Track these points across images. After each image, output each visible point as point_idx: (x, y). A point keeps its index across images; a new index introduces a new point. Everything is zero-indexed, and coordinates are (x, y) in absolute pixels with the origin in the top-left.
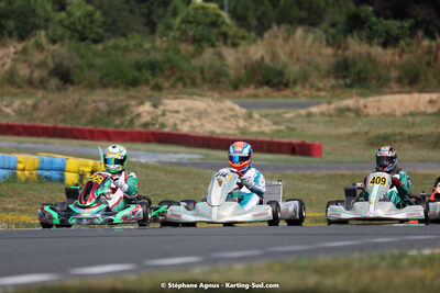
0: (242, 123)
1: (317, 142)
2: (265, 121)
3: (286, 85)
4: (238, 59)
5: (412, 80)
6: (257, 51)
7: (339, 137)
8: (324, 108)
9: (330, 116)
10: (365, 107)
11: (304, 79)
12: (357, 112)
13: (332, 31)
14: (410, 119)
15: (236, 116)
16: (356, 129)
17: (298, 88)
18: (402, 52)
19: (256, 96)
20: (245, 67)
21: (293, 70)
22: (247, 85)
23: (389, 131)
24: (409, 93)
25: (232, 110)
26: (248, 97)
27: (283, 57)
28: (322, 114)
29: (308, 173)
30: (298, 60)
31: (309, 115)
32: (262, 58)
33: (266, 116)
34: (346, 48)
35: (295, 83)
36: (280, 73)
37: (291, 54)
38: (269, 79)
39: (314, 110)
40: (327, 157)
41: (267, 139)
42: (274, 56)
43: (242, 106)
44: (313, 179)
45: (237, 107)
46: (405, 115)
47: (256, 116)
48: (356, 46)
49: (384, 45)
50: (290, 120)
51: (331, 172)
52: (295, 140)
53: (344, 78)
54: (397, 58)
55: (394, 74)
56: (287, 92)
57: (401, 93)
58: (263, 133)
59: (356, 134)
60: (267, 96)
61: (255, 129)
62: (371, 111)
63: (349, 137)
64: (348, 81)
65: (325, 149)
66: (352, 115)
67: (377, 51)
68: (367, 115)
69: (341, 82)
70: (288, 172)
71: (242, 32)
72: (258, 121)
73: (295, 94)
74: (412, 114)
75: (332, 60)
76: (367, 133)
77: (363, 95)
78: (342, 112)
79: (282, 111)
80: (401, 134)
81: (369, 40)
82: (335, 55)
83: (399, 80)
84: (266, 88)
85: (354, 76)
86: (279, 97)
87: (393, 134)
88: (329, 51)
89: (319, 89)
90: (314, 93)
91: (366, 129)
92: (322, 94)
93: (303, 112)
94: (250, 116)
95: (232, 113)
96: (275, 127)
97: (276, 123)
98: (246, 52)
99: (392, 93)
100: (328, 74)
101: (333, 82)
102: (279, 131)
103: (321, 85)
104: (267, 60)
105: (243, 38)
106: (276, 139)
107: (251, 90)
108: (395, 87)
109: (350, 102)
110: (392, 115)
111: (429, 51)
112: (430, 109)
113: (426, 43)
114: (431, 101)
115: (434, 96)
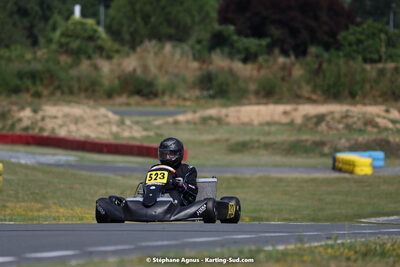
0: (115, 129)
2: (135, 127)
3: (156, 95)
4: (112, 71)
5: (268, 93)
6: (130, 63)
7: (202, 143)
8: (189, 116)
9: (195, 123)
10: (227, 116)
11: (172, 90)
12: (220, 121)
13: (198, 47)
14: (266, 128)
15: (109, 122)
16: (217, 136)
17: (166, 98)
18: (260, 68)
19: (128, 104)
20: (119, 78)
21: (162, 81)
22: (120, 93)
23: (247, 138)
24: (266, 104)
25: (106, 116)
26: (121, 105)
27: (153, 70)
28: (188, 122)
30: (167, 72)
31: (176, 123)
32: (135, 70)
33: (137, 123)
34: (211, 63)
35: (163, 93)
36: (151, 84)
37: (161, 67)
38: (141, 89)
39: (181, 118)
40: (191, 161)
41: (137, 143)
42: (145, 68)
43: (115, 113)
45: (110, 115)
46: (262, 125)
47: (128, 122)
48: (219, 61)
49: (245, 61)
50: (158, 127)
53: (208, 89)
54: (255, 73)
55: (253, 87)
56: (156, 101)
57: (258, 104)
58: (134, 138)
59: (217, 141)
60: (138, 104)
61: (126, 134)
62: (232, 120)
63: (211, 143)
64: (211, 92)
65: (190, 154)
66: (214, 123)
67: (238, 66)
68: (228, 124)
69: (205, 93)
71: (116, 46)
72: (130, 127)
73: (164, 104)
74: (269, 124)
75: (198, 73)
76: (227, 140)
77: (226, 106)
78: (205, 120)
79: (150, 118)
80: (258, 141)
81: (231, 56)
82: (200, 69)
83: (257, 93)
84: (137, 99)
85: (217, 88)
86: (149, 106)
87: (251, 141)
88: (195, 65)
89: (185, 99)
90: (181, 102)
91: (227, 136)
92: (188, 103)
93: (170, 119)
94: (121, 123)
95: (106, 120)
96: (145, 134)
97: (145, 129)
98: (120, 65)
99: (250, 104)
100: (194, 86)
101: (197, 93)
102: (148, 137)
103: (187, 95)
104: (139, 72)
105: (118, 51)
106: (146, 144)
107: (123, 99)
108: (253, 98)
109: (213, 112)
110: (250, 124)
111: (284, 67)
112: (285, 120)
113: (281, 60)
114: (285, 113)
115: (288, 108)
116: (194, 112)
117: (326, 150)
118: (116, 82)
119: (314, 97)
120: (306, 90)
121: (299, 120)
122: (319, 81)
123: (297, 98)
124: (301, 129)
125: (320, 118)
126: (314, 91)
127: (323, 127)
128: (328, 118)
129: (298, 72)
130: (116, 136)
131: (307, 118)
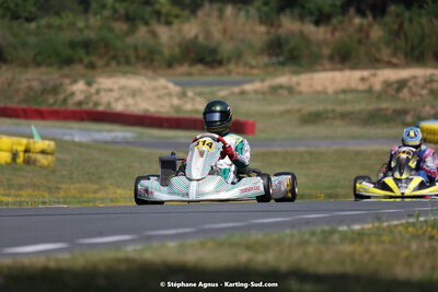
0: (176, 101)
1: (250, 120)
2: (198, 99)
3: (221, 63)
4: (172, 38)
5: (344, 57)
6: (191, 29)
7: (272, 115)
8: (257, 85)
9: (263, 93)
10: (298, 84)
11: (238, 56)
12: (290, 90)
13: (265, 9)
14: (342, 97)
15: (169, 95)
16: (289, 107)
17: (232, 66)
18: (334, 30)
19: (190, 74)
20: (180, 45)
21: (227, 47)
22: (181, 62)
23: (320, 108)
24: (341, 70)
25: (166, 88)
26: (182, 74)
27: (217, 35)
28: (256, 92)
30: (232, 37)
31: (243, 93)
32: (196, 37)
33: (200, 94)
34: (279, 26)
35: (229, 60)
36: (214, 51)
37: (225, 31)
38: (204, 57)
39: (248, 87)
40: (259, 134)
41: (200, 116)
42: (208, 34)
43: (176, 83)
45: (171, 86)
46: (337, 92)
47: (190, 94)
48: (289, 24)
49: (317, 23)
51: (265, 149)
53: (277, 55)
54: (329, 36)
55: (326, 51)
56: (222, 70)
57: (333, 70)
58: (196, 111)
59: (288, 112)
60: (201, 74)
61: (189, 107)
62: (304, 88)
63: (282, 114)
64: (281, 59)
65: (259, 126)
66: (285, 92)
67: (310, 29)
68: (300, 93)
69: (274, 60)
71: (176, 10)
72: (193, 99)
73: (229, 72)
74: (345, 91)
75: (266, 38)
76: (299, 111)
77: (297, 73)
78: (275, 89)
79: (215, 89)
80: (333, 111)
81: (302, 18)
82: (268, 33)
83: (331, 58)
84: (200, 67)
85: (287, 54)
86: (212, 75)
87: (325, 111)
88: (262, 29)
89: (252, 67)
90: (247, 70)
91: (299, 106)
92: (255, 71)
93: (236, 90)
94: (183, 95)
95: (166, 91)
98: (180, 31)
99: (324, 70)
100: (261, 52)
101: (265, 59)
103: (254, 63)
104: (201, 39)
105: (177, 16)
107: (184, 68)
108: (327, 64)
109: (283, 80)
110: (324, 92)
111: (360, 29)
112: (362, 87)
113: (358, 20)
114: (363, 79)
115: (365, 73)
116: (263, 80)
117: (409, 119)
118: (177, 50)
119: (395, 60)
120: (386, 53)
121: (378, 87)
122: (401, 43)
123: (376, 62)
124: (380, 96)
125: (402, 84)
126: (394, 54)
127: (405, 93)
128: (411, 84)
129: (377, 33)
130: (177, 109)
131: (387, 84)
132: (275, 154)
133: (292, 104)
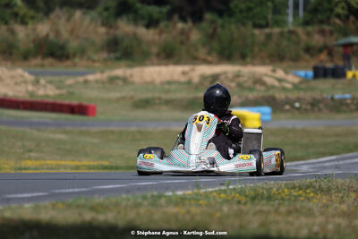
0: (30, 88)
1: (92, 104)
2: (49, 86)
3: (67, 57)
4: (28, 35)
5: (168, 55)
6: (43, 28)
7: (109, 101)
8: (98, 76)
9: (103, 83)
10: (132, 76)
11: (82, 52)
12: (125, 80)
13: (106, 14)
14: (167, 87)
15: (25, 82)
16: (123, 94)
17: (77, 60)
18: (161, 33)
19: (42, 66)
20: (34, 41)
21: (73, 45)
22: (35, 56)
23: (149, 95)
24: (166, 65)
25: (22, 76)
26: (36, 66)
27: (65, 35)
28: (97, 81)
29: (84, 129)
30: (77, 37)
31: (86, 82)
32: (48, 35)
33: (51, 82)
34: (117, 28)
35: (74, 55)
36: (62, 47)
37: (72, 32)
38: (54, 51)
39: (91, 77)
40: (100, 116)
41: (51, 100)
42: (58, 33)
43: (31, 73)
44: (89, 134)
45: (26, 75)
46: (163, 83)
47: (42, 81)
48: (125, 27)
49: (148, 26)
50: (70, 86)
51: (104, 128)
52: (75, 102)
53: (115, 52)
54: (157, 38)
55: (155, 50)
56: (68, 63)
57: (159, 64)
58: (47, 96)
59: (123, 98)
60: (51, 65)
61: (41, 92)
62: (136, 79)
63: (118, 100)
64: (118, 54)
65: (99, 109)
66: (120, 83)
67: (142, 31)
68: (133, 83)
69: (112, 55)
70: (69, 128)
71: (31, 13)
72: (45, 86)
73: (75, 65)
74: (169, 83)
75: (105, 38)
76: (132, 98)
77: (130, 66)
78: (112, 80)
79: (63, 78)
80: (159, 98)
81: (135, 22)
82: (107, 33)
83: (158, 55)
84: (50, 60)
85: (123, 51)
86: (61, 67)
87: (153, 99)
88: (103, 30)
89: (94, 61)
90: (90, 64)
91: (132, 93)
92: (97, 65)
93: (81, 79)
94: (36, 83)
95: (22, 79)
96: (58, 92)
97: (58, 88)
98: (34, 30)
99: (153, 64)
100: (102, 49)
101: (105, 55)
102: (60, 95)
103: (96, 57)
104: (52, 36)
105: (32, 18)
106: (59, 101)
107: (38, 61)
108: (154, 59)
109: (119, 72)
110: (152, 83)
111: (182, 32)
112: (183, 79)
113: (180, 25)
114: (184, 73)
115: (186, 68)
116: (102, 72)
118: (31, 45)
119: (210, 58)
120: (202, 52)
121: (196, 80)
122: (214, 44)
123: (194, 59)
124: (197, 87)
125: (215, 78)
126: (209, 53)
128: (222, 78)
129: (195, 36)
130: (32, 94)
131: (203, 77)
132: (112, 132)
133: (126, 92)
